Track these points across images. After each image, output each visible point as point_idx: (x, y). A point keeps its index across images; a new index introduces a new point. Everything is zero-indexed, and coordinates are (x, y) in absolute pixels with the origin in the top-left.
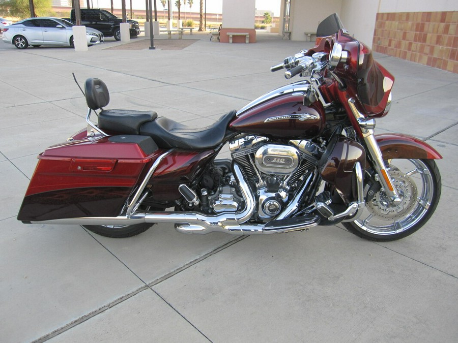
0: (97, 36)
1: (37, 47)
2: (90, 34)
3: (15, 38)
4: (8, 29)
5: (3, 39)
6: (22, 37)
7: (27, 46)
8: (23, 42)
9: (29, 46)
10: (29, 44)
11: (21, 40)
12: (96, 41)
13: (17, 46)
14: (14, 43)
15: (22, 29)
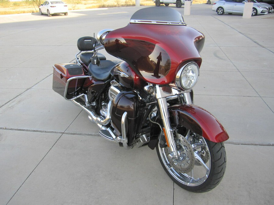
0: (267, 9)
1: (230, 14)
2: (262, 8)
3: (218, 9)
4: (216, 3)
5: (213, 9)
6: (222, 8)
7: (223, 13)
8: (222, 11)
9: (224, 14)
10: (224, 12)
11: (221, 9)
12: (265, 13)
13: (218, 13)
14: (217, 11)
15: (223, 3)
